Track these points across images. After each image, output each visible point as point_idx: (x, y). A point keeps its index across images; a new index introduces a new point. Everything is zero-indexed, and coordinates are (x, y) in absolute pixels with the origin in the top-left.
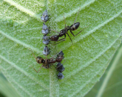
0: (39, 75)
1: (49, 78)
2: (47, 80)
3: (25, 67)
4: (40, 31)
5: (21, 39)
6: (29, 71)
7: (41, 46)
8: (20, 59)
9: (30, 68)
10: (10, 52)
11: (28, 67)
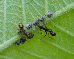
0: (9, 31)
1: (11, 38)
2: (9, 37)
3: (8, 20)
4: (38, 15)
5: (26, 8)
6: (7, 24)
7: (29, 22)
8: (12, 14)
9: (10, 23)
10: (12, 6)
11: (10, 22)
